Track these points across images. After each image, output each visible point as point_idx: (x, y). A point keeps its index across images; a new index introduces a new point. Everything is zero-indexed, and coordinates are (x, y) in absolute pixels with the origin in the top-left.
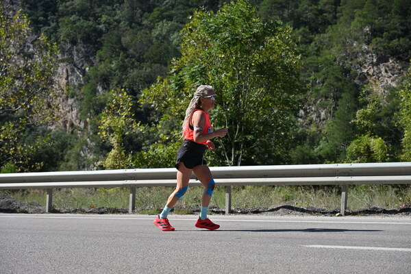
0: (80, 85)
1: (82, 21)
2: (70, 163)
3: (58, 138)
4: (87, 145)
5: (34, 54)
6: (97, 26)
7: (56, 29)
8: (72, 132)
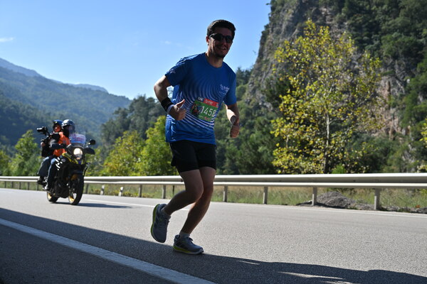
0: (402, 96)
1: (403, 37)
2: (392, 167)
3: (381, 144)
4: (408, 150)
5: (358, 70)
6: (418, 40)
7: (378, 47)
8: (394, 139)
